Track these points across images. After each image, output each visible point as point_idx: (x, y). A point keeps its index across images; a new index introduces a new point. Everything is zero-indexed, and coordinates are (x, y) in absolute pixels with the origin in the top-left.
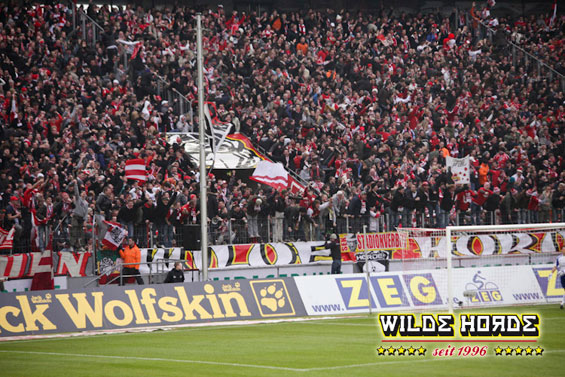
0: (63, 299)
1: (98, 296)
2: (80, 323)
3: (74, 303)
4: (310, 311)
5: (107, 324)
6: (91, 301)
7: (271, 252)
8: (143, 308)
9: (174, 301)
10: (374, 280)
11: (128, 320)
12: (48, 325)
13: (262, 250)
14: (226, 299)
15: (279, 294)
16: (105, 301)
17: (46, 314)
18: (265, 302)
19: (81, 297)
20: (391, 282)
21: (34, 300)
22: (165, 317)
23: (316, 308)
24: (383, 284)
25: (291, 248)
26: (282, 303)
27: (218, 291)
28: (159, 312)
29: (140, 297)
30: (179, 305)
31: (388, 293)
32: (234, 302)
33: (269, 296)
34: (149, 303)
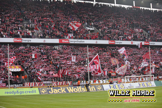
0: (67, 88)
1: (73, 88)
2: (70, 92)
3: (69, 89)
4: (105, 90)
5: (74, 92)
6: (71, 88)
7: (99, 81)
8: (79, 89)
9: (84, 88)
10: (115, 85)
11: (77, 91)
12: (65, 92)
13: (98, 81)
14: (92, 88)
15: (100, 87)
16: (74, 88)
17: (65, 90)
18: (98, 88)
19: (70, 88)
20: (117, 85)
21: (63, 88)
22: (83, 91)
23: (106, 89)
24: (116, 86)
25: (103, 81)
26: (101, 89)
27: (91, 87)
28: (82, 90)
29: (79, 88)
30: (85, 89)
31: (117, 87)
32: (93, 89)
33: (99, 88)
34: (80, 89)
